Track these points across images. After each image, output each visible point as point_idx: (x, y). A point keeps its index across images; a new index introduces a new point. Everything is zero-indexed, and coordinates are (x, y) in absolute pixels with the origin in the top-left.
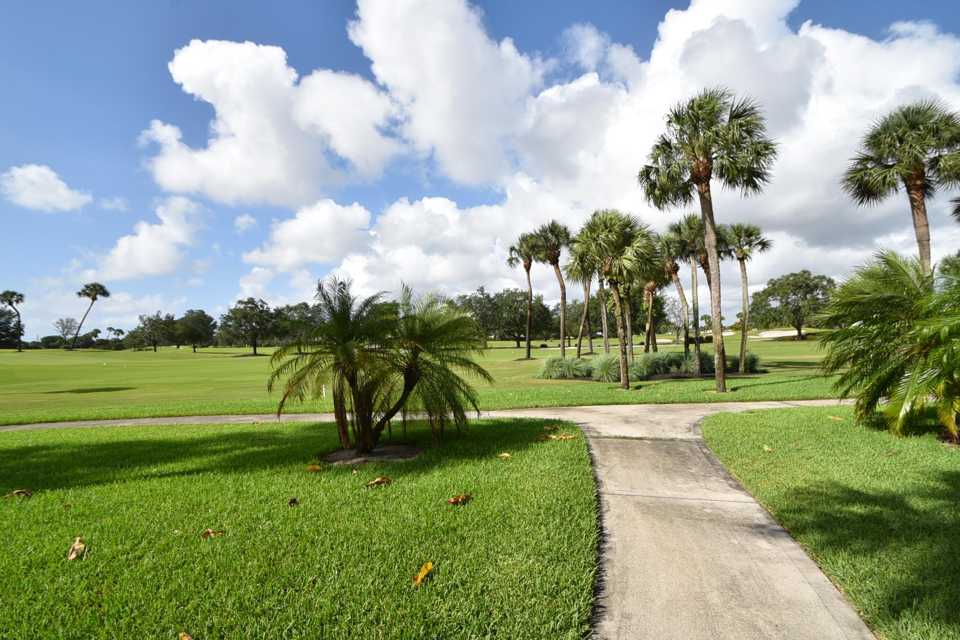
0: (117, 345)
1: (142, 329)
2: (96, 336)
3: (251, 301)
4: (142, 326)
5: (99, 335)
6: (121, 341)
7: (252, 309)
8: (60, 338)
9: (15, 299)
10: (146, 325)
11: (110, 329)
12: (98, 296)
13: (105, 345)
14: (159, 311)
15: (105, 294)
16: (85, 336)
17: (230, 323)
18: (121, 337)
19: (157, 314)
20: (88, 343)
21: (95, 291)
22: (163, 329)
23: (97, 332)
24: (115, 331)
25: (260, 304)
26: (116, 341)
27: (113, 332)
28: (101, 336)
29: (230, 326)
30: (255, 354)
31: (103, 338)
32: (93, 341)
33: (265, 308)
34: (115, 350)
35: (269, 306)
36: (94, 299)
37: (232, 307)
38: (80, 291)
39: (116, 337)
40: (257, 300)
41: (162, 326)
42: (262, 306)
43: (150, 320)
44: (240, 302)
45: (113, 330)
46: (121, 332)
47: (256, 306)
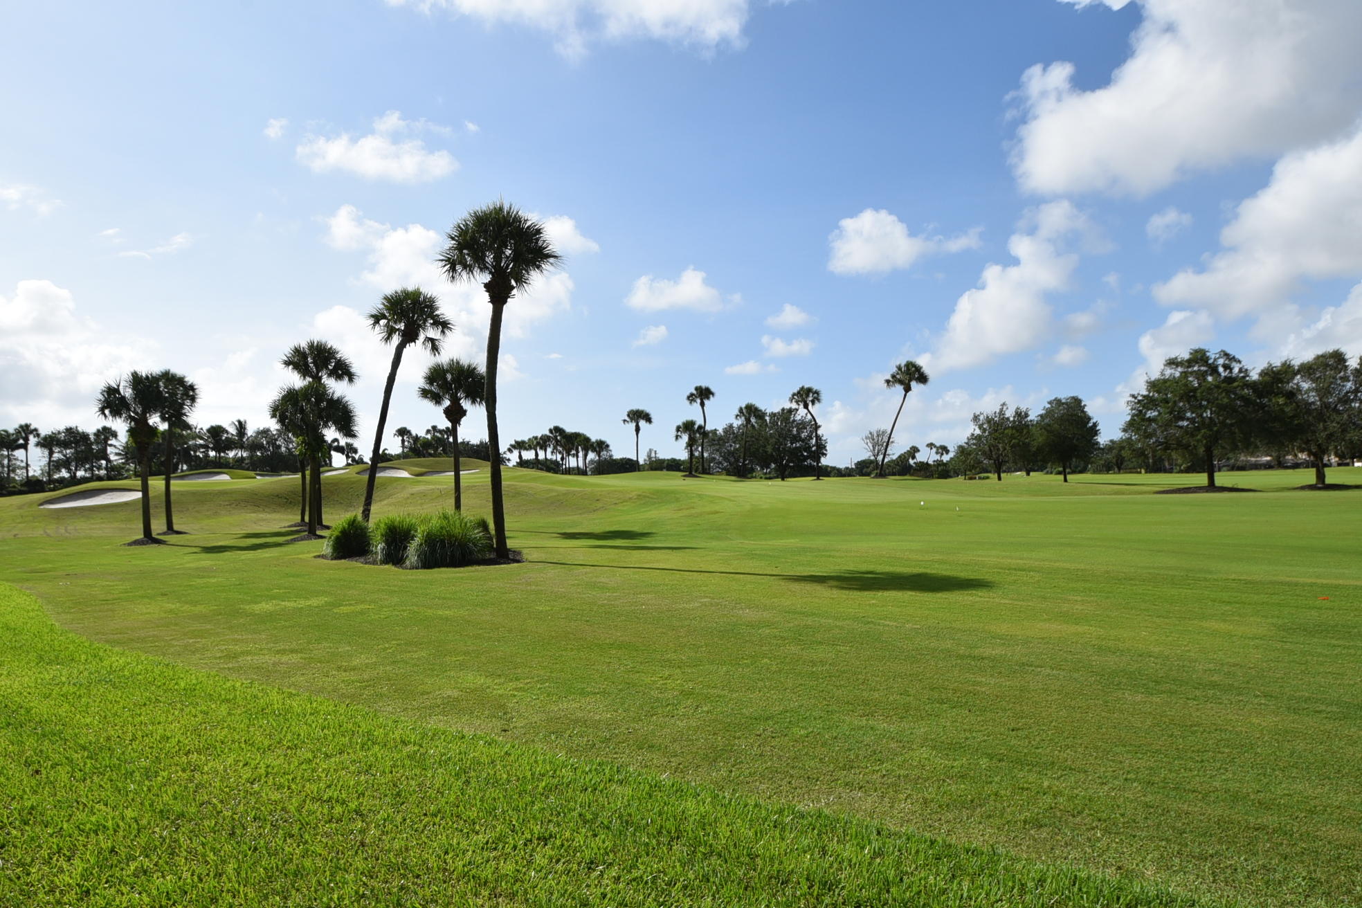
0: (940, 471)
1: (978, 438)
2: (914, 457)
3: (1199, 357)
4: (978, 432)
5: (917, 455)
6: (945, 464)
7: (1201, 376)
8: (871, 462)
9: (810, 399)
10: (984, 430)
11: (931, 445)
12: (913, 384)
13: (925, 471)
14: (1004, 404)
15: (923, 379)
16: (900, 457)
17: (1151, 414)
18: (946, 458)
19: (1001, 410)
20: (905, 468)
21: (910, 375)
22: (1012, 437)
23: (914, 451)
24: (938, 448)
25: (1221, 361)
26: (939, 464)
27: (934, 450)
28: (921, 457)
29: (1150, 420)
30: (1212, 487)
31: (922, 460)
32: (910, 466)
33: (1236, 370)
34: (938, 478)
35: (1246, 364)
36: (908, 389)
37: (1155, 375)
38: (889, 377)
39: (938, 457)
40: (1212, 355)
41: (1009, 432)
42: (1226, 367)
43: (989, 420)
44: (1172, 363)
45: (935, 447)
46: (944, 449)
47: (1214, 370)
